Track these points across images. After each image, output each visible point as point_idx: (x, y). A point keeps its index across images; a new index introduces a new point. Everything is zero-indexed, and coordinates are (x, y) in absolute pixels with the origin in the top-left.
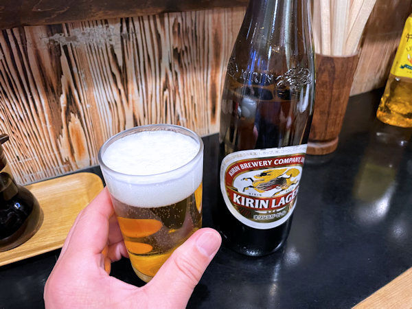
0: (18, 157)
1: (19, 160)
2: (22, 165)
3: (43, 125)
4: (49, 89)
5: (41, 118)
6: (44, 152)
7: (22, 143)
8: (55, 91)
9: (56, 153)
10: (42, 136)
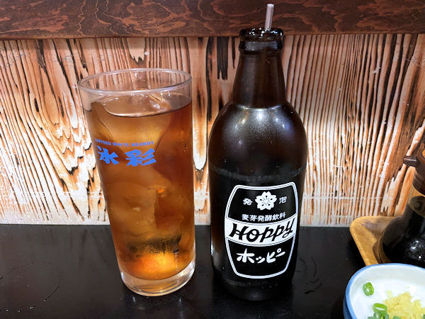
0: (336, 192)
1: (336, 195)
2: (335, 203)
3: (381, 160)
4: (410, 117)
5: (383, 151)
6: (366, 193)
7: (349, 177)
8: (415, 122)
9: (378, 198)
10: (373, 174)
